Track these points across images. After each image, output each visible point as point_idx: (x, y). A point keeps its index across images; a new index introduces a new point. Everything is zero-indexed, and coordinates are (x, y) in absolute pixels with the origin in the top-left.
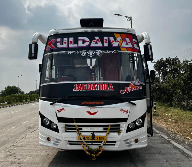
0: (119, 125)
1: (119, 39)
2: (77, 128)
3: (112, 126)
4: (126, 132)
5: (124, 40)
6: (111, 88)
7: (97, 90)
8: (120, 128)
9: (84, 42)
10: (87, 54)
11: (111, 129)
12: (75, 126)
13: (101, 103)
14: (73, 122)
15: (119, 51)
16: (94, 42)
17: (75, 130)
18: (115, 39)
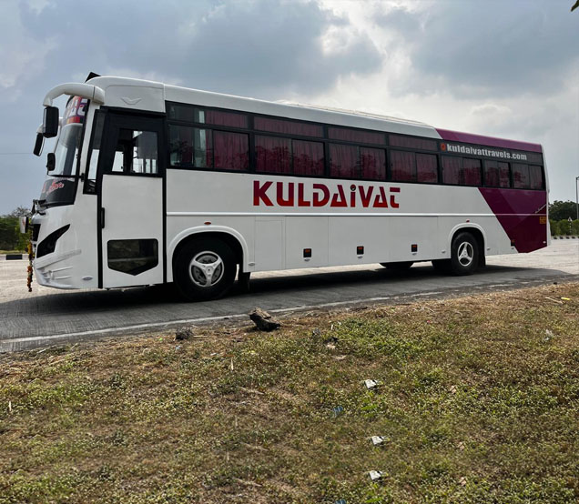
4: (37, 258)
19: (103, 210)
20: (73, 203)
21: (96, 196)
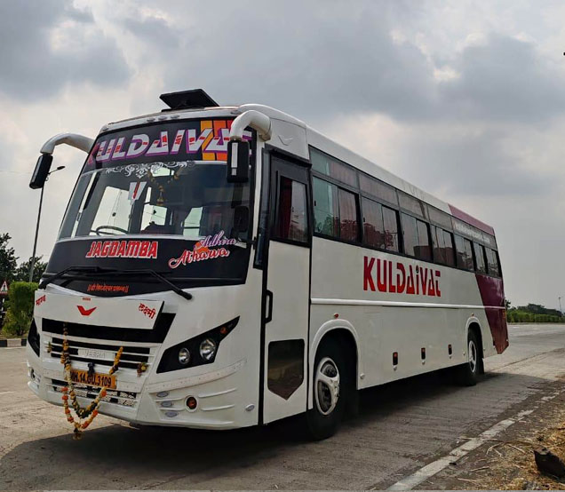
0: (147, 350)
1: (206, 133)
2: (65, 349)
3: (126, 349)
4: (158, 372)
5: (216, 135)
6: (154, 253)
7: (125, 256)
8: (147, 357)
9: (139, 144)
10: (135, 171)
11: (123, 357)
12: (62, 343)
13: (123, 289)
14: (62, 333)
15: (197, 162)
16: (156, 145)
17: (60, 351)
18: (198, 134)
19: (271, 294)
20: (243, 282)
21: (261, 272)
